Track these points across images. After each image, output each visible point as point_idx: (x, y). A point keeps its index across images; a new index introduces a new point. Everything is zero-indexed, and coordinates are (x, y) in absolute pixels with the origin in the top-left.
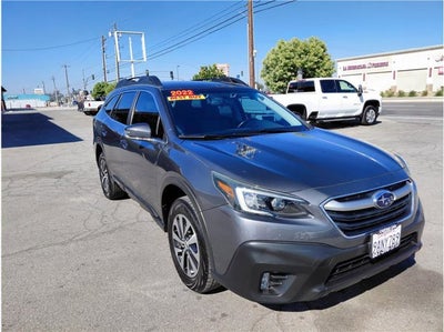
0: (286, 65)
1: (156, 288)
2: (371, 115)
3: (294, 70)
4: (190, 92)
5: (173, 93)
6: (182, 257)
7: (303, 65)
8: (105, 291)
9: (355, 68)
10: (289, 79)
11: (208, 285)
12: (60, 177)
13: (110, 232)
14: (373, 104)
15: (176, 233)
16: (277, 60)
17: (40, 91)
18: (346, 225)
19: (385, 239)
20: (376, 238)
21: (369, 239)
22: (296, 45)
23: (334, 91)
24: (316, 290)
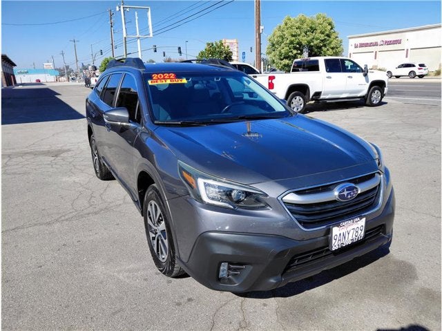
0: (292, 42)
1: (129, 271)
2: (376, 96)
3: (300, 47)
4: (172, 75)
5: (155, 76)
6: (155, 242)
7: (309, 42)
8: (81, 272)
9: (366, 45)
10: (295, 57)
11: (176, 270)
12: (56, 156)
13: (96, 213)
14: (378, 85)
15: (150, 218)
16: (282, 37)
17: (50, 65)
18: (304, 217)
19: (348, 232)
20: (336, 231)
21: (329, 231)
22: (303, 22)
23: (339, 71)
24: (272, 281)
